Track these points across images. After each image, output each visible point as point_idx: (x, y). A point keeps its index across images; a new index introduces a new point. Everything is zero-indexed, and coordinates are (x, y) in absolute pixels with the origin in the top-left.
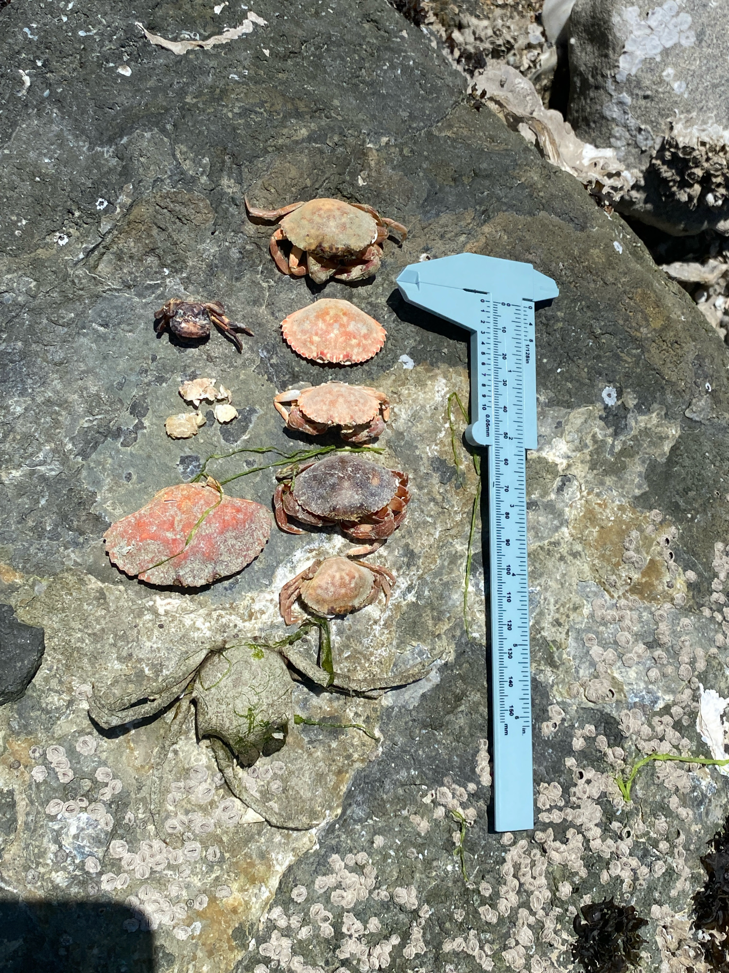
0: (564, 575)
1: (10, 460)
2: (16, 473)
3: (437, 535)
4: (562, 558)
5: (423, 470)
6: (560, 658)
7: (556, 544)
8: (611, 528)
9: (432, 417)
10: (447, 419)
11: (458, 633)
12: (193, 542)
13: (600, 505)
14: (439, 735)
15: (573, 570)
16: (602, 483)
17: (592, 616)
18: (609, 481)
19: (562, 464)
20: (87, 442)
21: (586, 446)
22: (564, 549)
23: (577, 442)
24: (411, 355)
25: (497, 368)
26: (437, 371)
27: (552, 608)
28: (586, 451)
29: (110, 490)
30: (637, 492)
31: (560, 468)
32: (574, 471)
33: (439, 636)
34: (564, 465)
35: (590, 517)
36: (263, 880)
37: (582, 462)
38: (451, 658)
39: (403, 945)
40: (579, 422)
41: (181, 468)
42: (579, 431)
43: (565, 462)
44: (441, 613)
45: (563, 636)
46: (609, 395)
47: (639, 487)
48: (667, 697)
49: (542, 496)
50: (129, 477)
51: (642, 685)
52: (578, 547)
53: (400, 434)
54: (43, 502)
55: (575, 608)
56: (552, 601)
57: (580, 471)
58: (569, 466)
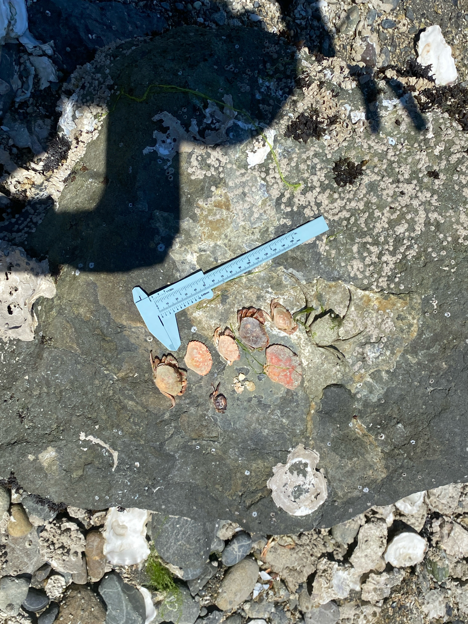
0: (235, 237)
1: (281, 424)
2: (284, 421)
3: (246, 291)
4: (230, 241)
5: (228, 306)
6: (264, 228)
7: (225, 244)
8: (211, 227)
9: (209, 312)
10: (206, 307)
11: (273, 269)
12: (288, 367)
13: (204, 235)
14: (306, 259)
15: (232, 235)
16: (195, 236)
17: (243, 221)
18: (193, 234)
19: (196, 255)
20: (266, 407)
21: (185, 249)
22: (226, 241)
23: (185, 253)
24: (190, 329)
25: (183, 300)
26: (192, 318)
27: (248, 237)
28: (187, 248)
29: (277, 394)
30: (191, 221)
31: (198, 255)
32: (197, 249)
33: (278, 275)
34: (196, 254)
35: (210, 236)
36: (368, 296)
37: (191, 248)
38: (282, 267)
39: (369, 243)
40: (177, 255)
41: (263, 379)
42: (181, 254)
43: (194, 254)
44: (270, 277)
45: (257, 230)
46: (161, 248)
47: (188, 220)
48: (259, 180)
49: (211, 257)
50: (271, 391)
51: (259, 192)
52: (223, 236)
53: (220, 320)
54: (288, 409)
55: (244, 228)
56: (246, 238)
57: (195, 247)
58: (196, 252)
